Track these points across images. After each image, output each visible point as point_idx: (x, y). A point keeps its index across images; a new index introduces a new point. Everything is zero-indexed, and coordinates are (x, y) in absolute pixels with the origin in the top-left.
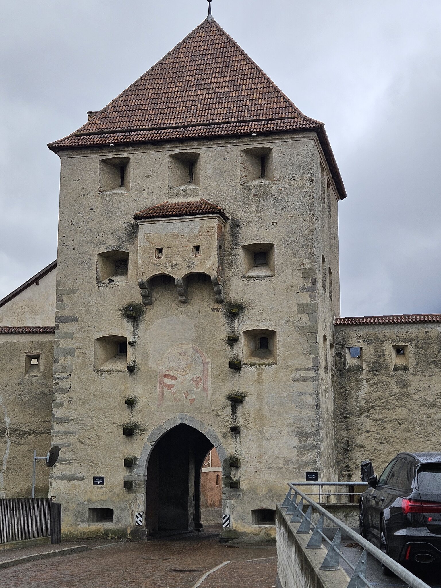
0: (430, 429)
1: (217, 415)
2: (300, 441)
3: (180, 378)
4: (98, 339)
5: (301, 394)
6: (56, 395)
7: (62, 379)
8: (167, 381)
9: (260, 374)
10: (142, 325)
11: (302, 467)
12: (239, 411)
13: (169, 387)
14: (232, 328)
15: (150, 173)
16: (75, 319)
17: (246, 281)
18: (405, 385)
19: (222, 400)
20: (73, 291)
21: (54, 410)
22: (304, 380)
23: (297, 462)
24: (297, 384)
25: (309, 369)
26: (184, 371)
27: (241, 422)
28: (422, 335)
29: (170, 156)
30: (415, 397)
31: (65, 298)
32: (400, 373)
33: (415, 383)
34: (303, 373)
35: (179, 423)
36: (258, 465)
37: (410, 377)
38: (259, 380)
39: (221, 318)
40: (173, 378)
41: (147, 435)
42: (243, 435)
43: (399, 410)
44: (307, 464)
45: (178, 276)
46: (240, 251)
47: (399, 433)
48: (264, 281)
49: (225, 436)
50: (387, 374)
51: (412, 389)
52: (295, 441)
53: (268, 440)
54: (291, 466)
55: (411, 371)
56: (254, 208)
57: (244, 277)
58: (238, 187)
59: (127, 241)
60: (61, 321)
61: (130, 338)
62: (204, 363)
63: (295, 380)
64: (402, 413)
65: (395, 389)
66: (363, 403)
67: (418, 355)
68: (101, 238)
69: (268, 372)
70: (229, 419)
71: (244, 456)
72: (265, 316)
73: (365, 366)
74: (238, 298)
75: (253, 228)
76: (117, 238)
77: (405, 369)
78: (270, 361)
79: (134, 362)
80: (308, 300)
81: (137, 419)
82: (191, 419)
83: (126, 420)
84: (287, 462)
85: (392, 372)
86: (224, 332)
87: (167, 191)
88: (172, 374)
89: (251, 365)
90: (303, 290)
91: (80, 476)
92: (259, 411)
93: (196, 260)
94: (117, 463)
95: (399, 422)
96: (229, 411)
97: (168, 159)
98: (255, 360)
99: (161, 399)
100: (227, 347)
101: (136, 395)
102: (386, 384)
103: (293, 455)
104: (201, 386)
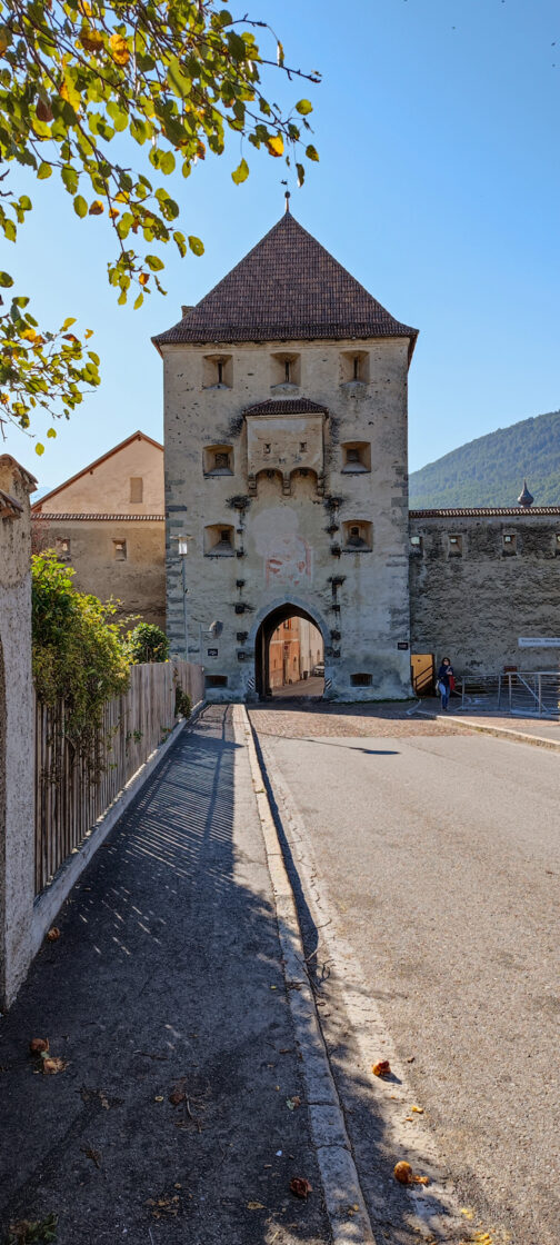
0: (478, 606)
1: (320, 596)
2: (393, 617)
3: (285, 563)
4: (207, 527)
5: (394, 577)
6: (170, 577)
7: (174, 563)
8: (273, 566)
9: (358, 560)
10: (248, 515)
11: (395, 638)
12: (340, 591)
13: (275, 571)
14: (332, 519)
15: (251, 371)
16: (184, 509)
17: (345, 476)
18: (457, 569)
19: (322, 581)
20: (181, 482)
21: (168, 592)
22: (397, 566)
23: (390, 634)
24: (389, 568)
25: (401, 556)
26: (288, 556)
27: (340, 601)
28: (475, 526)
29: (272, 355)
30: (467, 580)
31: (173, 487)
32: (454, 559)
33: (467, 568)
34: (397, 560)
35: (284, 602)
36: (356, 638)
37: (463, 563)
38: (357, 566)
39: (322, 511)
40: (279, 563)
41: (256, 613)
42: (342, 612)
43: (453, 591)
44: (399, 636)
45: (286, 470)
46: (338, 448)
47: (452, 610)
48: (361, 476)
49: (326, 613)
50: (443, 561)
51: (464, 573)
52: (388, 617)
53: (365, 616)
54: (385, 638)
55: (464, 557)
56: (352, 408)
57: (342, 472)
58: (337, 388)
59: (232, 435)
60: (170, 510)
61: (237, 526)
62: (306, 550)
63: (388, 565)
64: (456, 593)
65: (450, 573)
66: (422, 585)
67: (470, 543)
68: (206, 432)
69: (364, 558)
70: (330, 598)
71: (343, 629)
72: (362, 509)
73: (424, 554)
74: (338, 491)
75: (351, 427)
76: (222, 432)
77: (459, 555)
78: (364, 548)
79: (242, 548)
80: (400, 495)
81: (246, 599)
82: (296, 599)
83: (236, 599)
84: (381, 635)
85: (447, 559)
86: (325, 522)
87: (269, 389)
88: (277, 559)
89: (349, 551)
90: (396, 485)
91: (196, 648)
92: (356, 592)
93: (303, 456)
94: (229, 637)
95: (453, 601)
96: (330, 592)
97: (270, 358)
98: (351, 548)
99: (267, 582)
100: (328, 535)
101: (244, 578)
102: (442, 569)
103: (387, 629)
104: (304, 570)
